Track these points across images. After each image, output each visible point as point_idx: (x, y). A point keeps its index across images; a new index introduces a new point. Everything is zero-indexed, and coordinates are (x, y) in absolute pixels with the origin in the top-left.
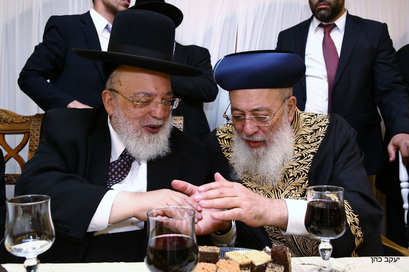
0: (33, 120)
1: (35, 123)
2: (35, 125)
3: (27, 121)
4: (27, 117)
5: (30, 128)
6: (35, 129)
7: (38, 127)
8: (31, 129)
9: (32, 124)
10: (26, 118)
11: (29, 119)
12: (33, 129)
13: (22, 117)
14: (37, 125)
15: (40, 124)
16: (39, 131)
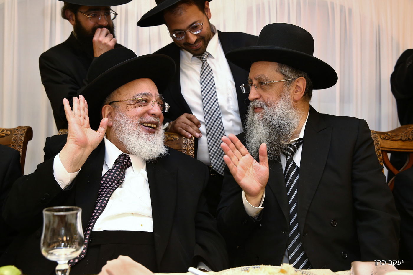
0: (14, 134)
1: (17, 138)
2: (16, 140)
3: (7, 134)
4: (7, 130)
5: (11, 143)
6: (17, 145)
7: (21, 142)
8: (12, 145)
9: (13, 139)
10: (5, 131)
11: (9, 132)
12: (14, 144)
13: (1, 130)
14: (19, 139)
15: (23, 139)
16: (22, 147)
